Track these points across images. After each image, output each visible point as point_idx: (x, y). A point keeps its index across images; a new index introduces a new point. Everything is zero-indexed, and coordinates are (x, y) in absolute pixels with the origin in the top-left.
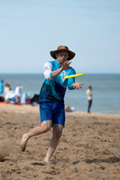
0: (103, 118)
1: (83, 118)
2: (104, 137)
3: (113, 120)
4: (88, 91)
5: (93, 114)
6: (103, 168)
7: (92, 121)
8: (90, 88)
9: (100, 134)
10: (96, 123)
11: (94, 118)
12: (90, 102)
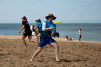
0: (86, 43)
1: (77, 43)
2: (87, 52)
3: (91, 44)
4: (79, 31)
5: (82, 41)
6: (86, 65)
7: (81, 44)
8: (80, 30)
9: (85, 50)
10: (83, 45)
11: (82, 43)
12: (80, 36)
